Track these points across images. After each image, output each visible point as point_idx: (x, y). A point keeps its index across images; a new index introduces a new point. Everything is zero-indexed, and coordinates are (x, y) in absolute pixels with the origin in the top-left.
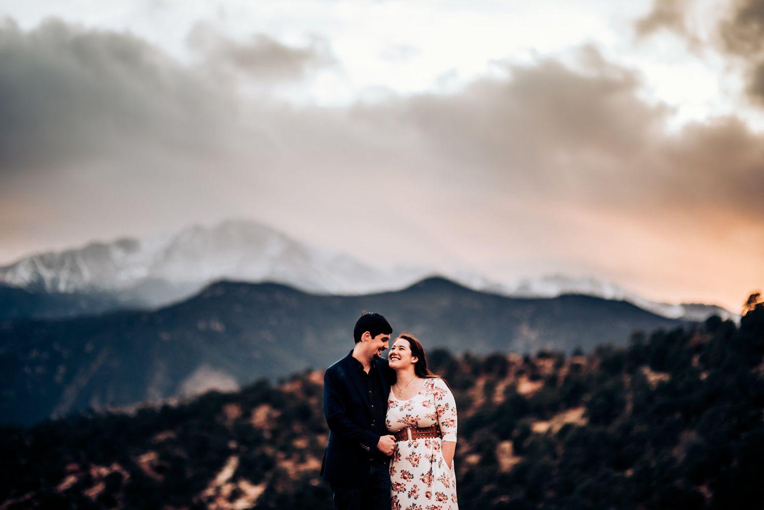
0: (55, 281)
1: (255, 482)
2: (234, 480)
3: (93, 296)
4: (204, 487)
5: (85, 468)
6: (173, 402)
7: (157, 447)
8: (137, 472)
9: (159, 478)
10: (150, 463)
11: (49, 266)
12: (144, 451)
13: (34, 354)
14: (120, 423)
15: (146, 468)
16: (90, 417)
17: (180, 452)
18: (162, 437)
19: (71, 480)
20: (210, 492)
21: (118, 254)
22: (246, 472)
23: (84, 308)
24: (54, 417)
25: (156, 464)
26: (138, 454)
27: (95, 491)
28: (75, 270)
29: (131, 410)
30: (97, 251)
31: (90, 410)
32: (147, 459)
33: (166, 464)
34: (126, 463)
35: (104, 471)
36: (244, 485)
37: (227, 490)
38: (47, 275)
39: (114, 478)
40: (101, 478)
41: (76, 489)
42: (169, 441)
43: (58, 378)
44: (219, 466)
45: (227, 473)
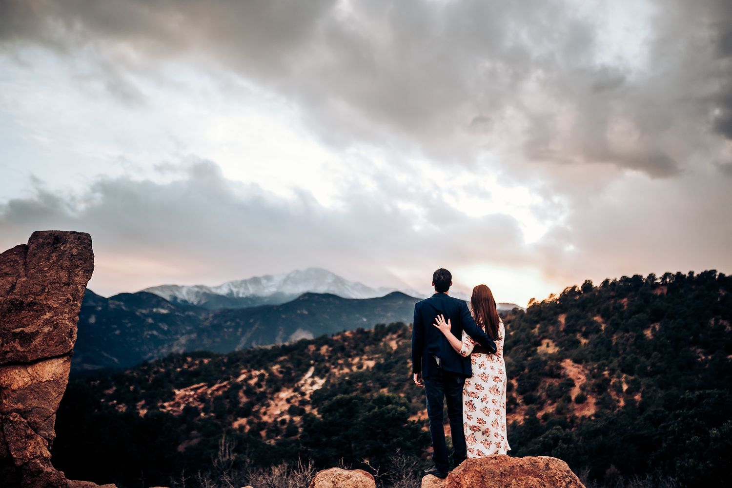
0: (238, 293)
1: (322, 378)
2: (312, 377)
3: (253, 299)
4: (300, 380)
5: (249, 371)
6: (287, 344)
7: (280, 363)
8: (271, 374)
9: (281, 376)
10: (277, 369)
11: (236, 287)
12: (275, 364)
13: (229, 323)
14: (265, 353)
15: (275, 371)
16: (252, 349)
17: (289, 365)
18: (282, 358)
19: (243, 377)
20: (302, 382)
21: (264, 282)
22: (318, 373)
23: (250, 304)
24: (237, 350)
25: (279, 370)
26: (272, 366)
27: (253, 382)
28: (246, 288)
29: (269, 347)
30: (256, 281)
31: (252, 347)
32: (275, 368)
33: (284, 370)
34: (266, 369)
35: (258, 373)
36: (317, 379)
37: (310, 381)
38: (235, 290)
39: (262, 375)
40: (256, 376)
41: (245, 380)
42: (285, 360)
43: (239, 334)
44: (306, 371)
45: (310, 373)
